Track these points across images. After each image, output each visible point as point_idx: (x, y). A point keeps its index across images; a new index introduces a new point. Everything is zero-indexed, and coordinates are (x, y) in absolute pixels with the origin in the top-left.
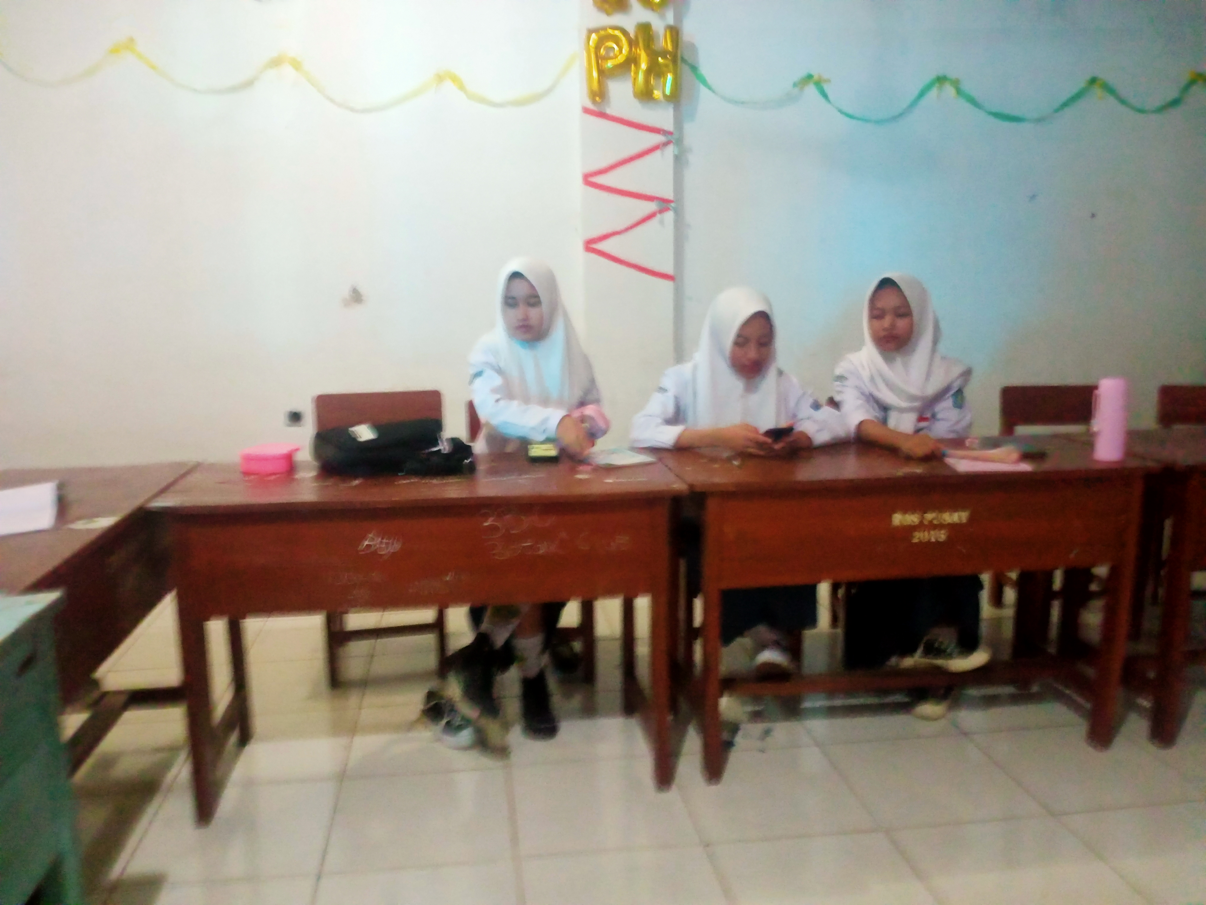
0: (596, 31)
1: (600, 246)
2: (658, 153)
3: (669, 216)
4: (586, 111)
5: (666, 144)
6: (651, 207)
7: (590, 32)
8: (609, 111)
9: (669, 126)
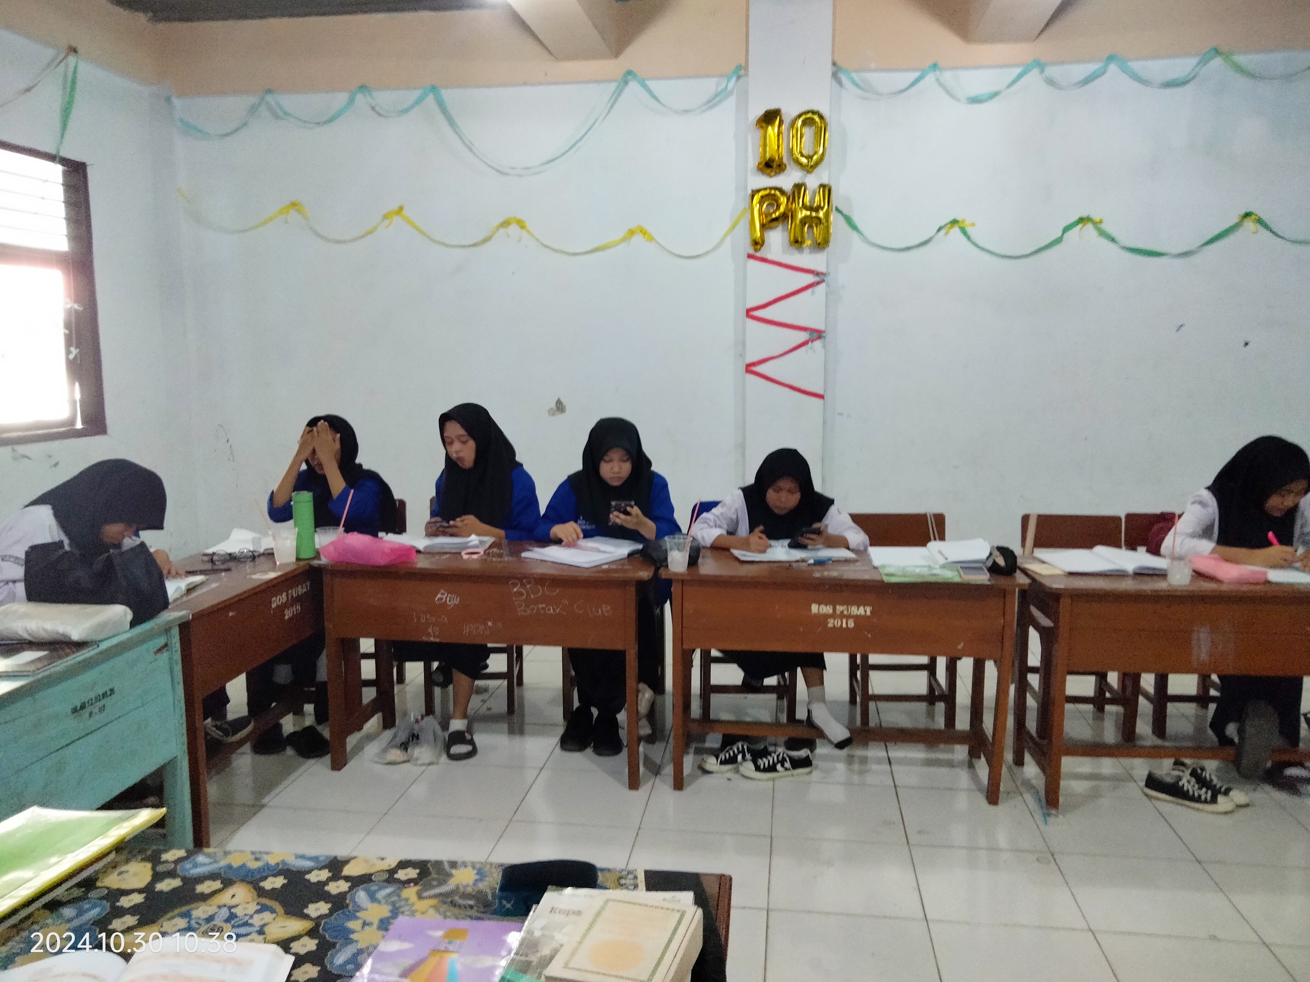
0: (758, 191)
1: (758, 369)
2: (810, 291)
3: (818, 344)
4: (750, 256)
5: (818, 283)
6: (803, 336)
7: (754, 193)
8: (770, 257)
9: (821, 268)
